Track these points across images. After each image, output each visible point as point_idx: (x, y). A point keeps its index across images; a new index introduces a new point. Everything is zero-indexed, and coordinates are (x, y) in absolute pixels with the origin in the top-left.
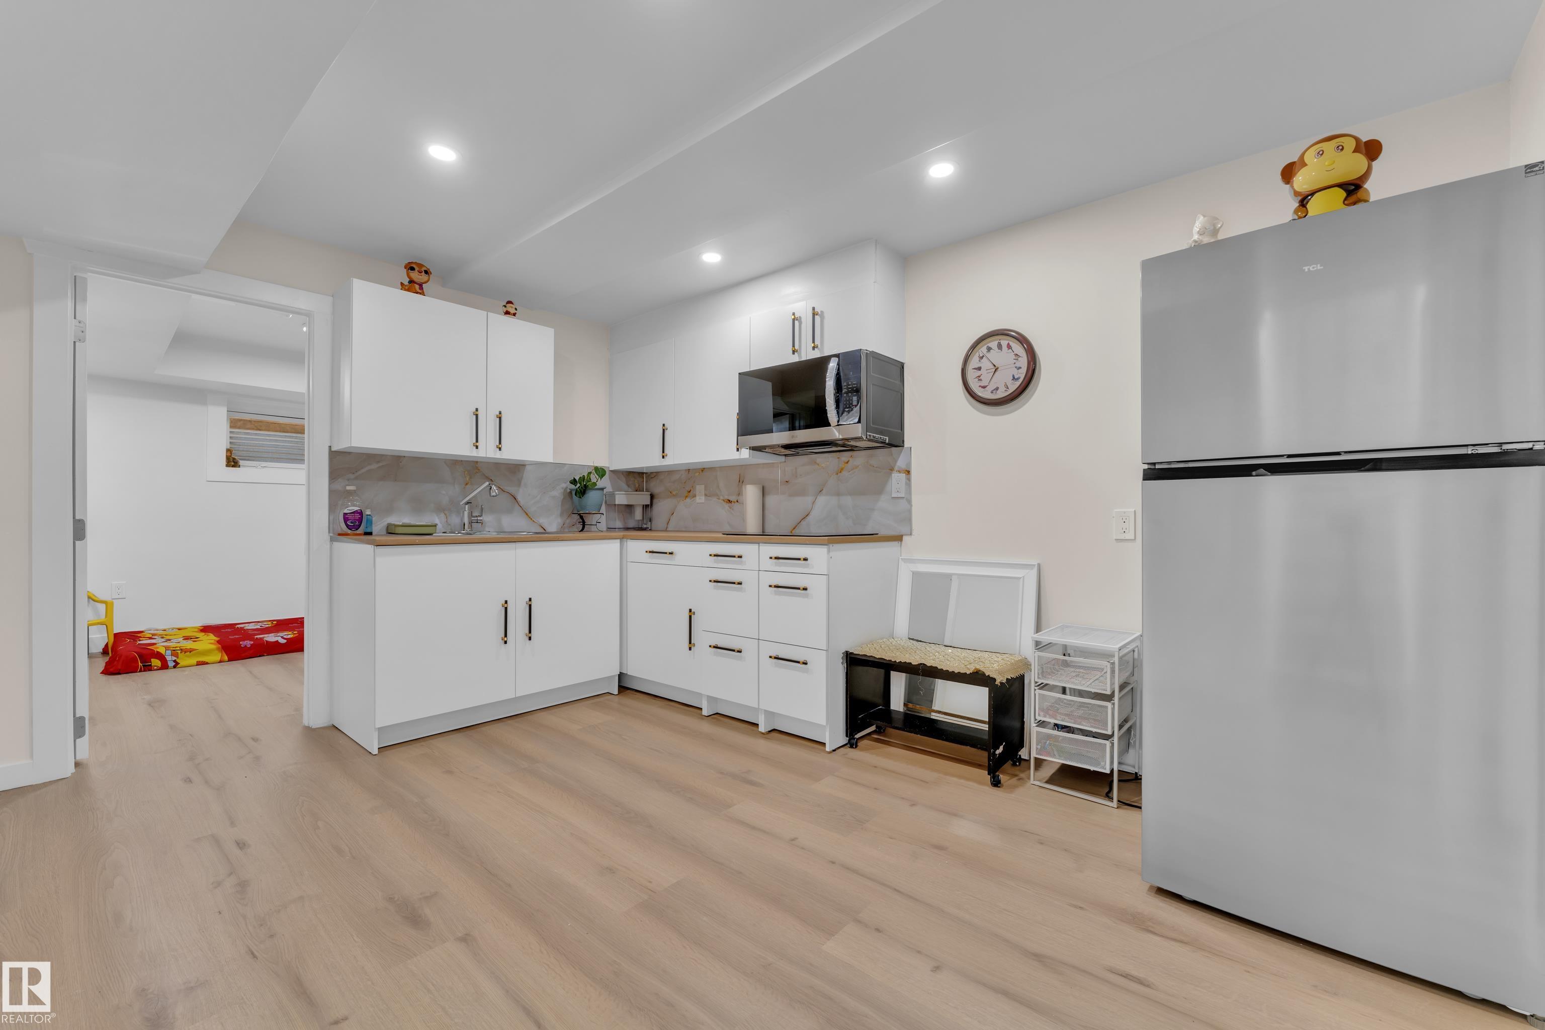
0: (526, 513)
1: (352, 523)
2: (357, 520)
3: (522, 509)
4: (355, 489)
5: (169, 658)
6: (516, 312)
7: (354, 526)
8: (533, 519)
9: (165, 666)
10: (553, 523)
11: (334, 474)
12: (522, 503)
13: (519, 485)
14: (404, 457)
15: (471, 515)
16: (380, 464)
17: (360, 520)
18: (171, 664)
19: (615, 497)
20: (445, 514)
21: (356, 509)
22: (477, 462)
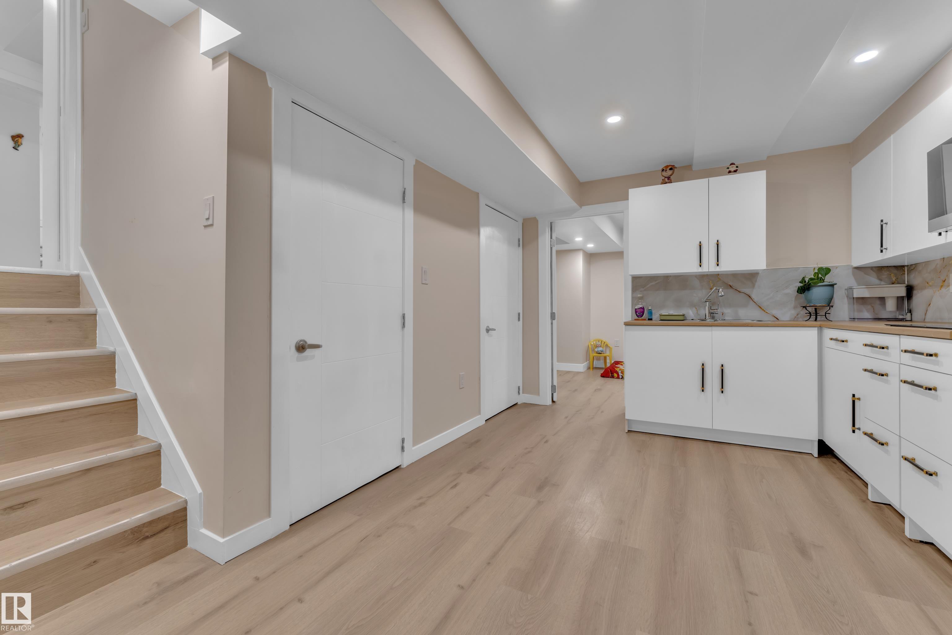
0: (759, 306)
1: (639, 313)
2: (641, 312)
3: (756, 304)
4: (642, 296)
5: (620, 374)
6: (737, 168)
7: (640, 315)
8: (766, 311)
9: (618, 378)
10: (786, 314)
11: (635, 289)
12: (755, 300)
13: (753, 286)
14: (670, 276)
15: (710, 308)
16: (657, 282)
17: (643, 312)
18: (621, 377)
19: (853, 291)
20: (696, 308)
21: (641, 306)
22: (719, 274)
